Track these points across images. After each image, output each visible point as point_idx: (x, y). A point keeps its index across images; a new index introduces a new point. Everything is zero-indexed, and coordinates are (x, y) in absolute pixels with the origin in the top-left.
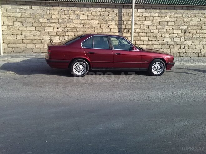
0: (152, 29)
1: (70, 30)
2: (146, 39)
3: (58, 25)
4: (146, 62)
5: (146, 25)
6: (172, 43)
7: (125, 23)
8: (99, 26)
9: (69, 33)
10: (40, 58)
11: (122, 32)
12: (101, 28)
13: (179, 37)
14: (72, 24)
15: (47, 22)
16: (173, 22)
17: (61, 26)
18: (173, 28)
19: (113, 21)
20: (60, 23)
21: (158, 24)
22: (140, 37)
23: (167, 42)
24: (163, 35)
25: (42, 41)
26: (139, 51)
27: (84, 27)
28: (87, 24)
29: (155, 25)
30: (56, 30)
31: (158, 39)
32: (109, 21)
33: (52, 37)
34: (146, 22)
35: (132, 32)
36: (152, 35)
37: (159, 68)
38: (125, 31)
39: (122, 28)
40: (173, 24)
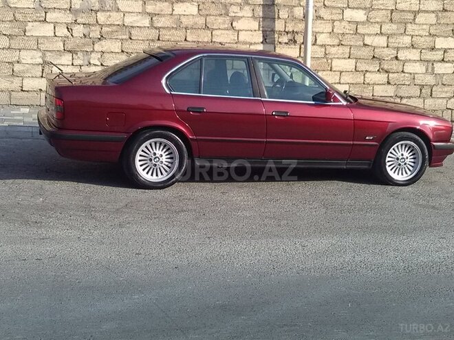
0: (369, 35)
1: (107, 33)
2: (349, 64)
3: (69, 18)
4: (369, 140)
5: (349, 22)
6: (430, 80)
7: (284, 14)
8: (201, 21)
9: (103, 42)
10: (14, 124)
11: (273, 43)
12: (207, 27)
13: (449, 62)
14: (114, 14)
15: (32, 6)
16: (434, 15)
17: (79, 20)
18: (432, 31)
19: (247, 8)
20: (77, 11)
21: (387, 21)
22: (331, 59)
23: (413, 76)
24: (401, 55)
25: (17, 67)
26: (347, 106)
27: (152, 26)
28: (164, 15)
29: (378, 22)
30: (62, 31)
31: (386, 67)
32: (234, 9)
33: (48, 54)
34: (349, 14)
35: (305, 43)
36: (366, 53)
37: (407, 161)
38: (285, 39)
39: (273, 31)
40: (432, 19)
